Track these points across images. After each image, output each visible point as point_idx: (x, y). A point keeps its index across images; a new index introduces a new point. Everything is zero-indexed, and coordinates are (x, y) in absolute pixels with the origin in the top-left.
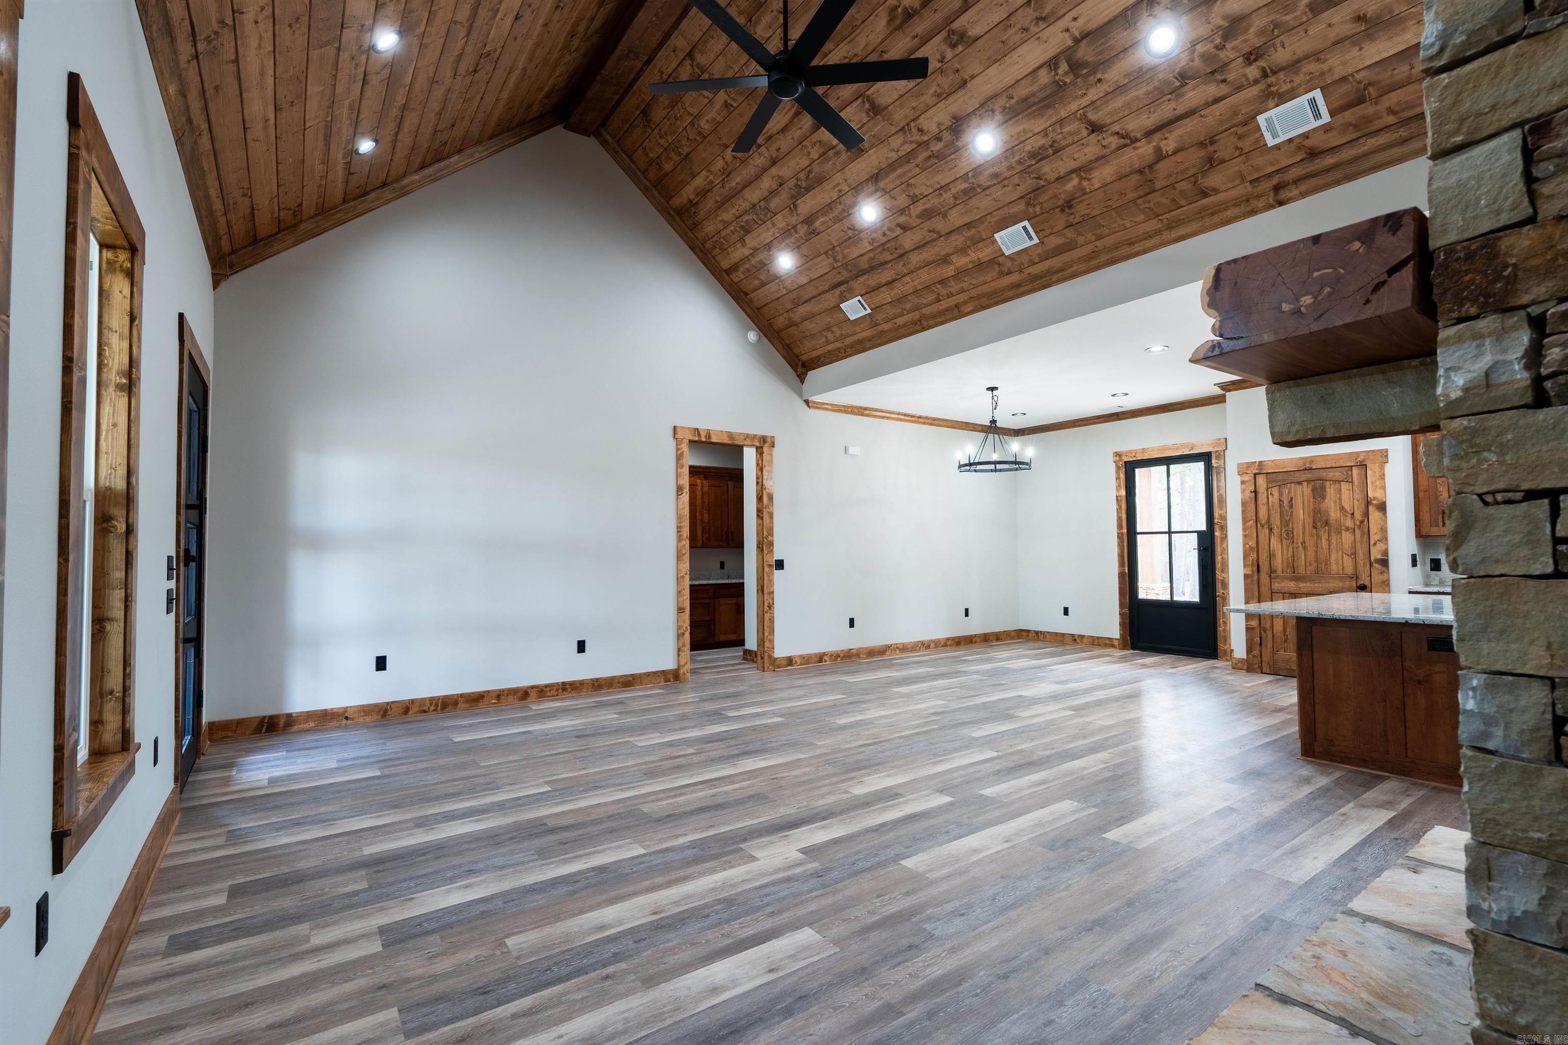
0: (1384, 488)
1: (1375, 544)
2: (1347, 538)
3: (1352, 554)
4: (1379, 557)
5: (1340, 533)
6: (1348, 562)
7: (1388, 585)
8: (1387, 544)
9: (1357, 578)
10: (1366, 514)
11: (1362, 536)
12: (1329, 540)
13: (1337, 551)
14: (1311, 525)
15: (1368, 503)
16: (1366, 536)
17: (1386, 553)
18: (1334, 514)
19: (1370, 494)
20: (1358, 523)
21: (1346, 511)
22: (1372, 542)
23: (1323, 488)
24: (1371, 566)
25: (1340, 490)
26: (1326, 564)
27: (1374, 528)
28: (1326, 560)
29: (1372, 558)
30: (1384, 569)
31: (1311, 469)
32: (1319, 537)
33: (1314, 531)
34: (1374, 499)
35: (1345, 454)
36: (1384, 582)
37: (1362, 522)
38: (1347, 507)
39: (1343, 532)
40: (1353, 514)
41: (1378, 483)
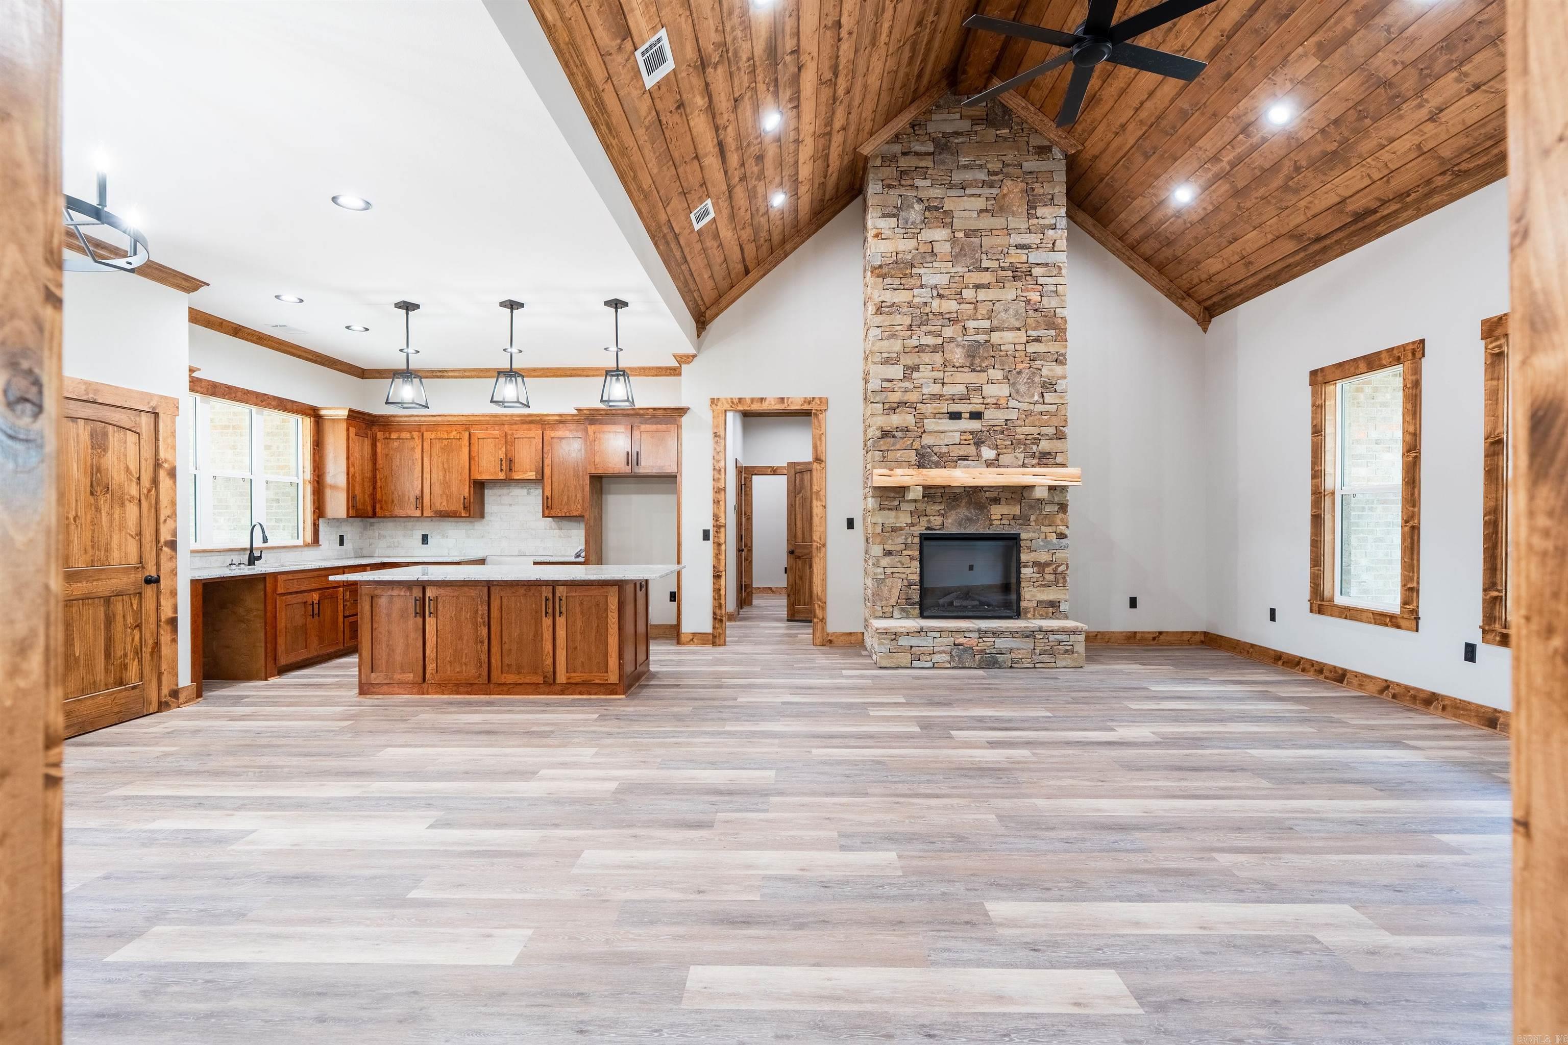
0: (174, 448)
1: (165, 521)
2: (132, 511)
3: (137, 535)
4: (169, 538)
5: (123, 505)
6: (132, 547)
7: (176, 574)
8: (175, 521)
9: (143, 568)
10: (155, 482)
11: (149, 510)
12: (110, 515)
13: (120, 530)
14: (88, 489)
15: (157, 465)
16: (153, 510)
17: (174, 534)
18: (117, 476)
19: (162, 454)
20: (145, 491)
21: (131, 473)
22: (162, 519)
23: (105, 435)
24: (159, 550)
25: (125, 442)
26: (107, 550)
27: (164, 501)
28: (107, 544)
29: (162, 540)
30: (173, 554)
31: (95, 402)
32: (98, 510)
33: (91, 498)
34: (166, 461)
35: (138, 392)
36: (173, 570)
37: (149, 491)
38: (133, 467)
39: (127, 503)
40: (139, 479)
41: (169, 441)
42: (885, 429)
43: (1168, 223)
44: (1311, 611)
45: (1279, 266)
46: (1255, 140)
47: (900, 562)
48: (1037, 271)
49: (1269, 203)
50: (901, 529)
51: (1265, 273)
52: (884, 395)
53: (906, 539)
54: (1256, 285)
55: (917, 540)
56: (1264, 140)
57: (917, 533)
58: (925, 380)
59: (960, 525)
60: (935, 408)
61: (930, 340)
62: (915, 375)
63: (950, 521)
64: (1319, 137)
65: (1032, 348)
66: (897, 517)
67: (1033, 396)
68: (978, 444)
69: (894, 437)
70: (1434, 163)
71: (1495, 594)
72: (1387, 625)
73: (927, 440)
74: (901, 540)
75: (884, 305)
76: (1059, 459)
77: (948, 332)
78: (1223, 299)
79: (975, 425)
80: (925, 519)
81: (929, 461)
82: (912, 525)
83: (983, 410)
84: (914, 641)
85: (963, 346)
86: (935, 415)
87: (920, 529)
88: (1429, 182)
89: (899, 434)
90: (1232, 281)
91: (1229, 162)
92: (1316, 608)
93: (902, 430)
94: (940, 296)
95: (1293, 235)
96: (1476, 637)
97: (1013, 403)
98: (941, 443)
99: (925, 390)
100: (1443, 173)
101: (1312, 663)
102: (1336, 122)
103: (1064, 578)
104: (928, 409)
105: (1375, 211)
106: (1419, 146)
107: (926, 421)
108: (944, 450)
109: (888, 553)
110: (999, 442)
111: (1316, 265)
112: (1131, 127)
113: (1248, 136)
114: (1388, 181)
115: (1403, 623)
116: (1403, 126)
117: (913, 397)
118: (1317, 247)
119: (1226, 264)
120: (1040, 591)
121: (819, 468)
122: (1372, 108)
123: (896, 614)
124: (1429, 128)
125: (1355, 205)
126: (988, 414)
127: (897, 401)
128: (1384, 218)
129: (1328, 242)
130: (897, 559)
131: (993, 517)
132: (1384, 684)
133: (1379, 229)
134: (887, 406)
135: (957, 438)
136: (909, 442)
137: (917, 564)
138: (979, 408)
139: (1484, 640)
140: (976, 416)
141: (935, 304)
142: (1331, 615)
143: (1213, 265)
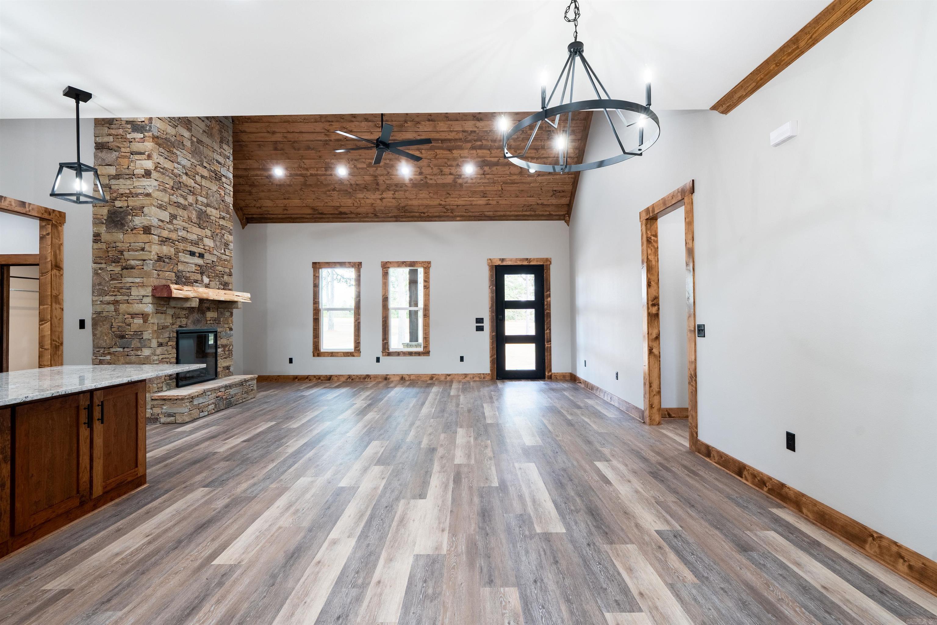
42: (160, 255)
43: (260, 178)
44: (314, 356)
45: (298, 216)
46: (328, 173)
47: (166, 350)
48: (224, 179)
49: (315, 194)
50: (167, 327)
51: (289, 216)
52: (159, 230)
53: (170, 334)
54: (282, 219)
55: (175, 335)
56: (331, 175)
57: (175, 330)
58: (180, 227)
59: (194, 323)
60: (184, 247)
61: (181, 200)
62: (175, 222)
63: (190, 321)
64: (349, 185)
65: (222, 222)
66: (165, 319)
67: (221, 250)
68: (202, 274)
69: (164, 262)
70: (373, 210)
71: (386, 341)
72: (349, 356)
73: (181, 267)
74: (167, 335)
75: (159, 166)
76: (230, 287)
77: (191, 199)
78: (260, 218)
79: (200, 261)
80: (179, 320)
81: (181, 281)
82: (173, 324)
83: (204, 253)
84: (201, 400)
85: (196, 211)
86: (184, 251)
87: (176, 327)
88: (368, 214)
89: (167, 260)
90: (271, 213)
91: (311, 174)
92: (316, 354)
93: (168, 258)
94: (186, 174)
95: (313, 209)
96: (380, 355)
97: (215, 252)
98: (186, 270)
99: (180, 234)
100: (373, 214)
101: (315, 376)
102: (357, 185)
103: (232, 353)
104: (181, 246)
105: (347, 214)
106: (373, 204)
107: (180, 254)
108: (188, 275)
109: (160, 345)
110: (210, 274)
111: (315, 222)
112: (278, 135)
113: (326, 171)
114: (357, 208)
115: (355, 354)
116: (373, 197)
117: (174, 236)
118: (319, 216)
119: (275, 205)
120: (224, 361)
121: (58, 274)
122: (369, 188)
123: (164, 389)
124: (379, 201)
125: (341, 210)
126: (207, 256)
127: (166, 236)
128: (348, 218)
129: (324, 216)
130: (165, 348)
131: (208, 319)
132: (348, 376)
133: (345, 220)
134: (161, 239)
135: (193, 268)
136: (172, 267)
137: (175, 351)
138: (203, 251)
139: (383, 356)
140: (201, 256)
141: (184, 177)
142: (324, 356)
143: (268, 203)
